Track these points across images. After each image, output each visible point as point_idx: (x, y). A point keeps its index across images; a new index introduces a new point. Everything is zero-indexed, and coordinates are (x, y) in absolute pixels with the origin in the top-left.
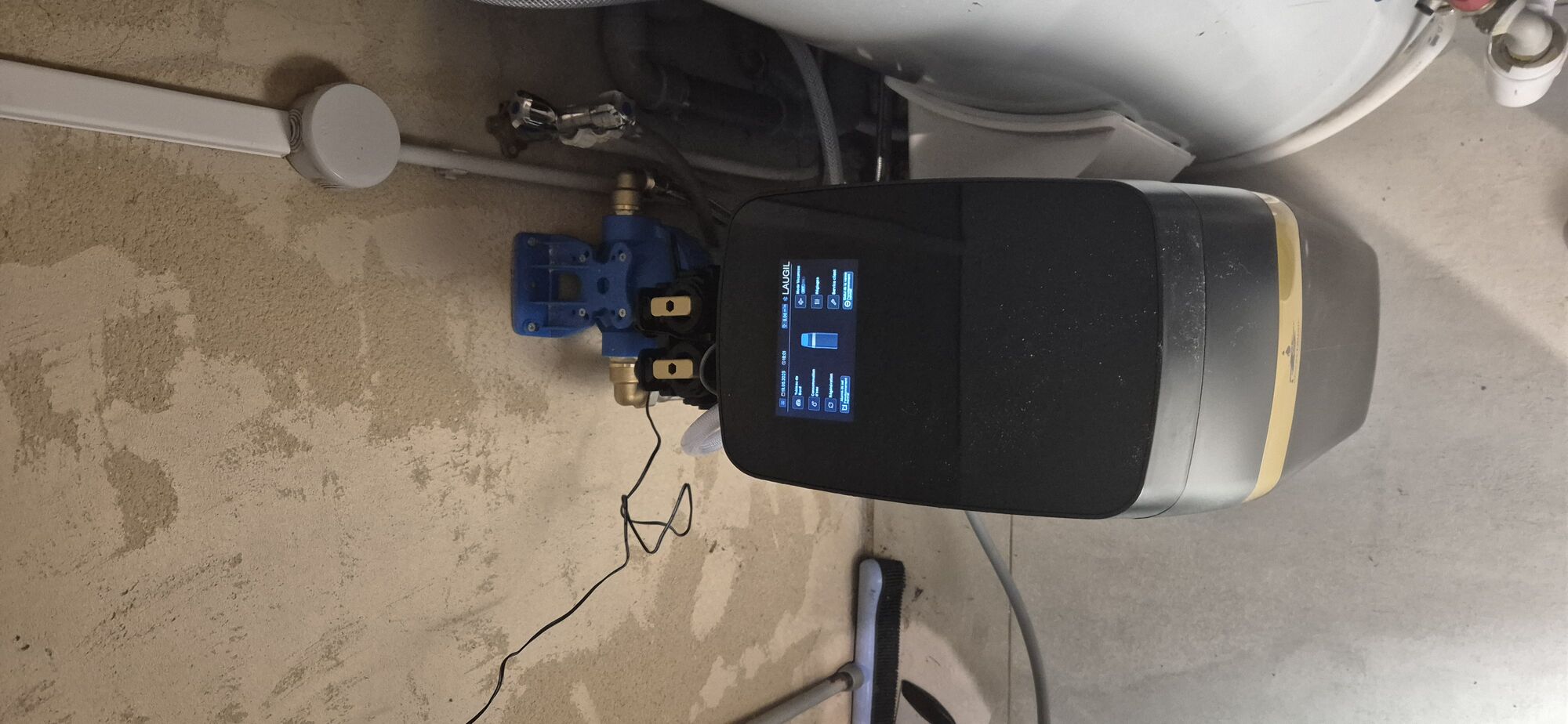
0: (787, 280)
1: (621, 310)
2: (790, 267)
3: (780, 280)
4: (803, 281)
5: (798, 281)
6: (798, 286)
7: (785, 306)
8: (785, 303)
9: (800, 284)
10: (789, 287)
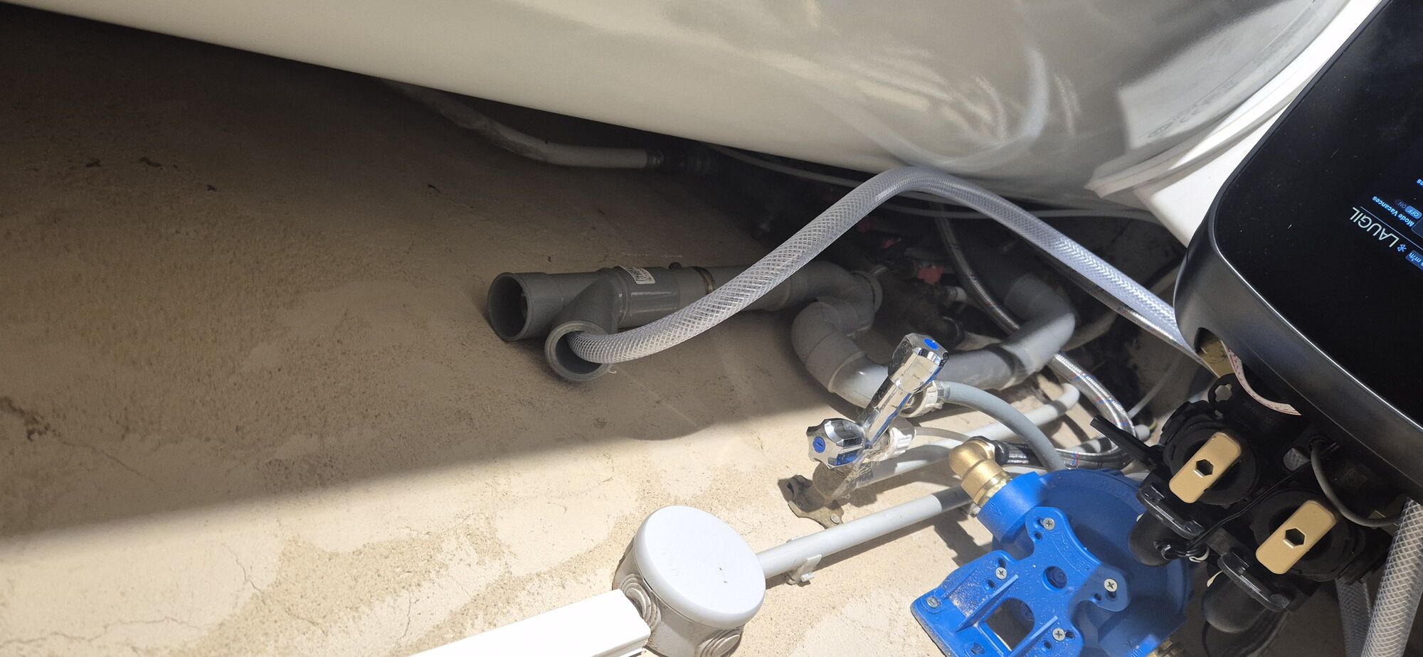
0: (1376, 228)
1: (1106, 583)
2: (1361, 211)
3: (1369, 237)
4: (1401, 204)
5: (1394, 212)
6: (1402, 217)
7: (1411, 256)
8: (1407, 252)
9: (1401, 211)
10: (1387, 232)
